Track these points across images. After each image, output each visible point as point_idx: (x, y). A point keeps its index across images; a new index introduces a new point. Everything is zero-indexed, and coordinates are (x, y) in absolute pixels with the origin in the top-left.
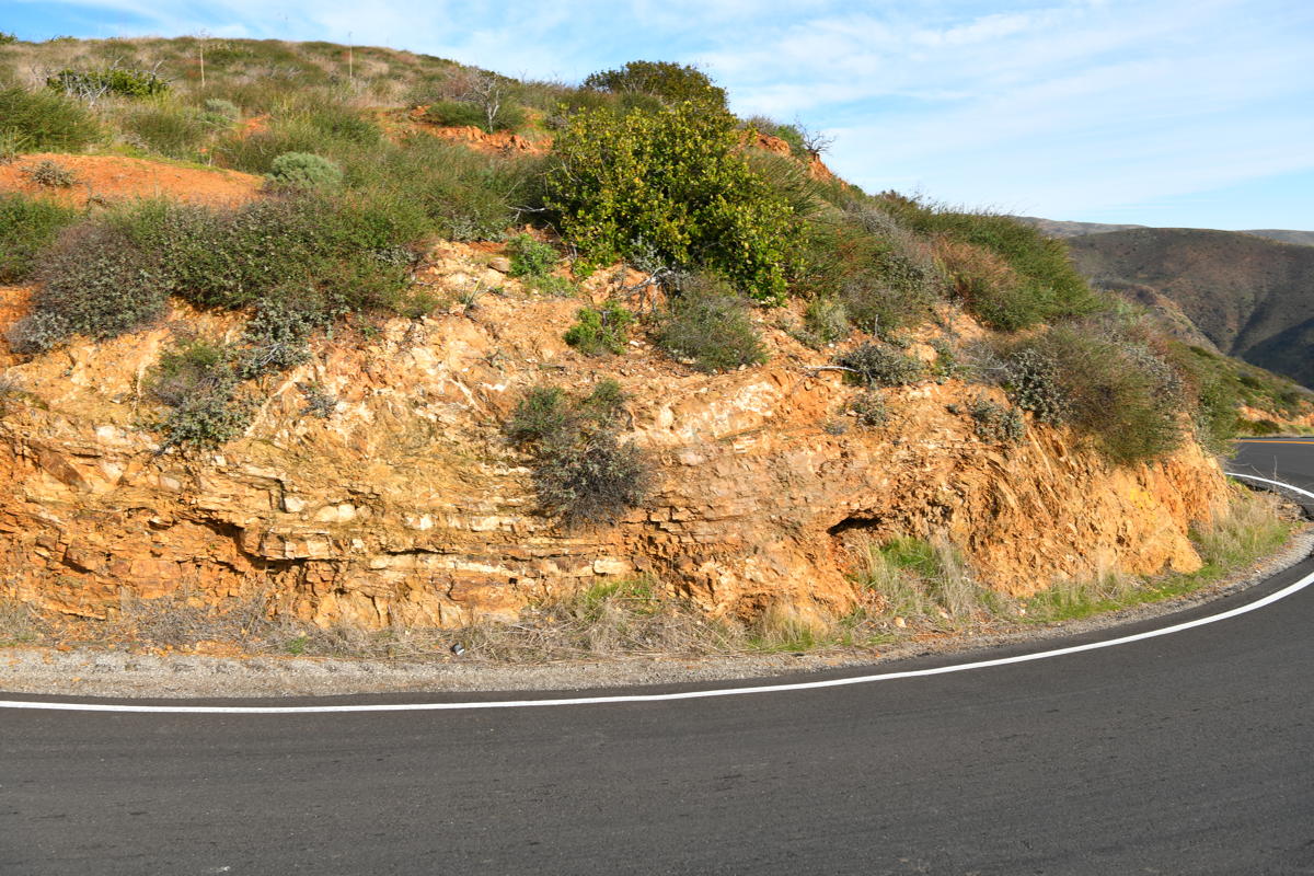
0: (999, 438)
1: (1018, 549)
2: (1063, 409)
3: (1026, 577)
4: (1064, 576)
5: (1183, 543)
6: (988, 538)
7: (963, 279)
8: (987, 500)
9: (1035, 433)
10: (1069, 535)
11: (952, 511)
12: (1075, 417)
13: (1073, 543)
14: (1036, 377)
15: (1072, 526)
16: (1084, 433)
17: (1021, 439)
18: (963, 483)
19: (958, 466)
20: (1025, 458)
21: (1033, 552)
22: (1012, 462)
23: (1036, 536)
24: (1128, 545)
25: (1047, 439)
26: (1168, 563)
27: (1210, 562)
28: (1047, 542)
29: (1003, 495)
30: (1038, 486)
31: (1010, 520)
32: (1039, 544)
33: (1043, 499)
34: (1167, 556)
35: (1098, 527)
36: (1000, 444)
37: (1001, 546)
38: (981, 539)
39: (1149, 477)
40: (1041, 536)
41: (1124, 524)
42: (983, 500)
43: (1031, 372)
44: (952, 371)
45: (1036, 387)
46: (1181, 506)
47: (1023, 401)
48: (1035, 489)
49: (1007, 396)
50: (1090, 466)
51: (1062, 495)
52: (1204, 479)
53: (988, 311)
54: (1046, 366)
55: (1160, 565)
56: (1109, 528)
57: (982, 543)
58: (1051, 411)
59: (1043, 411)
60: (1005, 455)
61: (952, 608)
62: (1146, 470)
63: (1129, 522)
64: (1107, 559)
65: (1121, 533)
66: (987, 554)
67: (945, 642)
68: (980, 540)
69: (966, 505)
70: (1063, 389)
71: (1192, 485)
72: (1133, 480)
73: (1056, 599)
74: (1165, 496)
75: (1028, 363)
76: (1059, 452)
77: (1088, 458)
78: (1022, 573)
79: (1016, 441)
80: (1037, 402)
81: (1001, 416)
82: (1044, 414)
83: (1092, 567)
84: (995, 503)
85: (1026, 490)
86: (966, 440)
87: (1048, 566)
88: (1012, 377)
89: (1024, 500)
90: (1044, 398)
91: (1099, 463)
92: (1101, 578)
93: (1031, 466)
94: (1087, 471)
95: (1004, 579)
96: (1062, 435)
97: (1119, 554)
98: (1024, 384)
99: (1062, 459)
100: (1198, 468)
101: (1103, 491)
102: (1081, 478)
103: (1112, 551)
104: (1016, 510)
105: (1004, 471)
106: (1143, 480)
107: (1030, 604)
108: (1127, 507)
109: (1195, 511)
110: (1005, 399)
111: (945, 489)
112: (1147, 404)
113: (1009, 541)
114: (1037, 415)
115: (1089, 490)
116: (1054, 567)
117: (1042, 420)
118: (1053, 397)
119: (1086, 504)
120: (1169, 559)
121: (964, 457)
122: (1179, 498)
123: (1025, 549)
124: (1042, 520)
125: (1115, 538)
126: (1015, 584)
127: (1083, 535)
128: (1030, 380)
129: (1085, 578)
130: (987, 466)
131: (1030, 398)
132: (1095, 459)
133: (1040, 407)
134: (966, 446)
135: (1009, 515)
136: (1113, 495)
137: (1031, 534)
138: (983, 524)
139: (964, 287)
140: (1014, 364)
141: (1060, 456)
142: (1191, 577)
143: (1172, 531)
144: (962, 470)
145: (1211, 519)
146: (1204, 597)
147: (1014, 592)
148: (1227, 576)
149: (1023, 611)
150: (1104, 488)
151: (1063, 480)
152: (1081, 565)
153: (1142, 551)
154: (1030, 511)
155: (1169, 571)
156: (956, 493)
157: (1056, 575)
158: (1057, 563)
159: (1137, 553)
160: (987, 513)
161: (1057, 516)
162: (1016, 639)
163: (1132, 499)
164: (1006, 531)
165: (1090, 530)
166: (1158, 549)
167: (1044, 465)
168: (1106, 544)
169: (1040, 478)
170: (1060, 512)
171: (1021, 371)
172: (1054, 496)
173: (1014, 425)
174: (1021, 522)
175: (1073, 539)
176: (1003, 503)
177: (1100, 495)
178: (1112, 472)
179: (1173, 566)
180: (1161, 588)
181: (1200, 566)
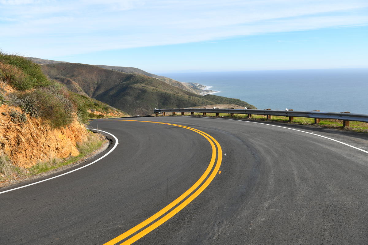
0: (19, 122)
1: (26, 154)
2: (38, 113)
3: (29, 162)
4: (40, 160)
5: (74, 148)
6: (17, 151)
7: (7, 75)
9: (31, 120)
11: (5, 144)
12: (42, 115)
13: (43, 151)
15: (42, 146)
16: (45, 119)
17: (26, 122)
18: (8, 136)
19: (6, 131)
20: (27, 128)
21: (31, 154)
22: (23, 129)
23: (32, 150)
24: (59, 150)
25: (34, 122)
26: (70, 154)
27: (81, 153)
28: (35, 151)
29: (21, 138)
30: (32, 135)
31: (23, 146)
32: (32, 152)
33: (33, 139)
34: (70, 152)
35: (50, 146)
36: (19, 124)
37: (21, 154)
38: (14, 152)
39: (65, 131)
40: (33, 150)
41: (57, 144)
42: (15, 140)
43: (29, 103)
44: (4, 102)
45: (30, 107)
46: (74, 138)
47: (27, 111)
48: (31, 136)
51: (39, 138)
52: (80, 131)
53: (16, 84)
54: (33, 100)
55: (68, 155)
56: (53, 146)
57: (15, 153)
58: (35, 114)
59: (33, 114)
60: (21, 127)
61: (5, 174)
62: (63, 129)
63: (59, 144)
64: (53, 154)
65: (57, 147)
66: (16, 156)
67: (3, 184)
69: (9, 142)
70: (38, 107)
71: (77, 132)
72: (60, 132)
73: (38, 167)
74: (69, 136)
75: (27, 100)
76: (38, 125)
77: (46, 126)
79: (24, 123)
80: (31, 111)
81: (20, 115)
82: (33, 115)
83: (49, 157)
84: (19, 141)
85: (28, 137)
86: (9, 123)
88: (23, 104)
89: (27, 139)
90: (33, 110)
91: (50, 128)
92: (51, 160)
93: (29, 130)
94: (46, 130)
95: (22, 163)
97: (56, 153)
98: (27, 106)
99: (39, 127)
100: (78, 128)
101: (51, 135)
102: (45, 132)
103: (54, 152)
104: (25, 143)
105: (21, 131)
106: (63, 132)
107: (30, 169)
108: (58, 139)
109: (77, 139)
110: (21, 110)
111: (2, 138)
112: (63, 111)
113: (23, 152)
114: (31, 115)
115: (47, 136)
116: (37, 158)
118: (35, 109)
119: (46, 139)
120: (70, 153)
121: (8, 128)
122: (73, 136)
123: (28, 154)
124: (33, 145)
125: (55, 148)
126: (25, 164)
127: (46, 148)
129: (47, 160)
130: (15, 130)
131: (29, 110)
132: (49, 127)
133: (32, 112)
134: (8, 125)
135: (23, 144)
136: (54, 137)
137: (30, 149)
138: (15, 148)
139: (8, 77)
140: (23, 100)
141: (38, 126)
142: (76, 157)
143: (71, 145)
144: (8, 132)
145: (82, 141)
146: (80, 162)
147: (25, 167)
148: (86, 156)
149: (28, 172)
151: (39, 133)
152: (45, 157)
153: (63, 151)
154: (29, 142)
155: (70, 156)
156: (6, 139)
157: (38, 160)
159: (61, 152)
160: (16, 144)
162: (26, 180)
163: (60, 137)
164: (22, 149)
165: (48, 147)
166: (67, 150)
167: (33, 129)
168: (53, 150)
169: (32, 133)
170: (39, 142)
171: (25, 102)
172: (36, 138)
173: (24, 118)
174: (27, 146)
175: (43, 150)
176: (21, 141)
177: (50, 137)
178: (54, 130)
179: (72, 155)
180: (68, 161)
181: (79, 154)
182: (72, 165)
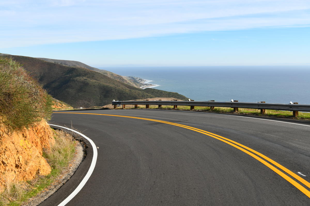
5: (43, 161)
24: (21, 168)
26: (38, 172)
27: (53, 167)
34: (37, 169)
35: (6, 163)
39: (27, 133)
41: (18, 158)
46: (39, 143)
52: (46, 130)
55: (35, 174)
56: (11, 162)
62: (26, 130)
63: (21, 157)
64: (11, 177)
65: (17, 163)
71: (43, 134)
72: (21, 136)
74: (34, 140)
83: (4, 183)
91: (6, 130)
97: (17, 173)
100: (44, 126)
103: (13, 172)
106: (25, 135)
108: (20, 149)
109: (44, 144)
122: (38, 140)
125: (14, 165)
132: (3, 128)
136: (12, 145)
142: (48, 177)
143: (39, 157)
146: (55, 186)
148: (61, 173)
150: (8, 142)
153: (27, 169)
155: (39, 176)
159: (25, 171)
163: (21, 145)
165: (2, 164)
166: (34, 166)
168: (10, 170)
177: (6, 145)
178: (11, 133)
179: (40, 173)
180: (37, 186)
181: (50, 170)
182: (45, 194)
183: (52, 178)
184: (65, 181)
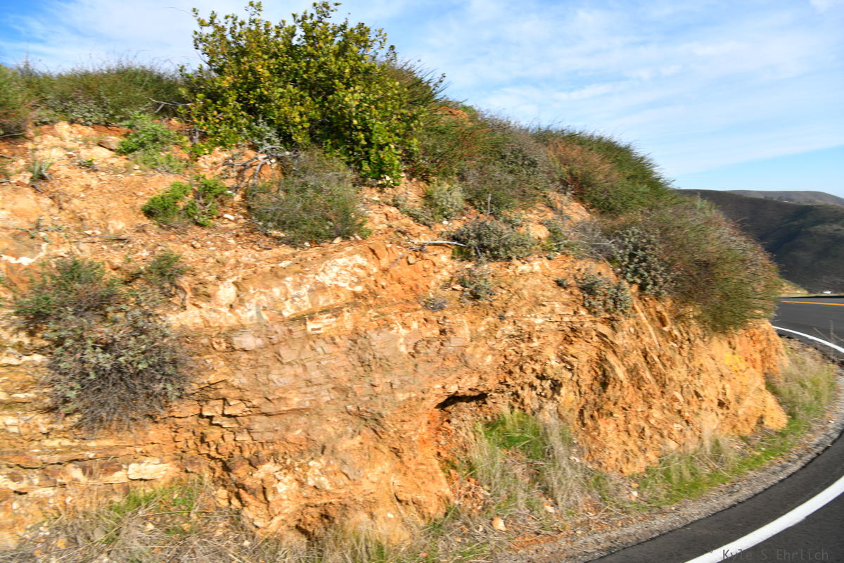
0: (607, 311)
1: (627, 422)
2: (666, 281)
3: (636, 450)
4: (672, 445)
5: (771, 400)
6: (598, 410)
7: (574, 173)
8: (596, 372)
9: (641, 304)
10: (676, 404)
11: (561, 385)
12: (676, 289)
13: (679, 412)
14: (640, 253)
15: (678, 395)
16: (684, 303)
17: (628, 311)
18: (572, 356)
19: (567, 340)
20: (632, 330)
21: (642, 423)
22: (620, 334)
23: (645, 408)
24: (728, 408)
25: (652, 310)
26: (760, 421)
27: (792, 415)
28: (656, 413)
29: (612, 367)
30: (645, 357)
31: (619, 393)
32: (648, 416)
33: (650, 369)
34: (759, 415)
35: (701, 393)
36: (608, 316)
37: (610, 419)
39: (736, 340)
40: (650, 407)
41: (724, 389)
42: (593, 373)
43: (636, 248)
44: (562, 247)
45: (640, 262)
47: (629, 275)
48: (643, 359)
49: (613, 270)
50: (691, 335)
51: (668, 364)
53: (595, 199)
54: (649, 242)
55: (754, 423)
56: (710, 393)
57: (592, 416)
58: (655, 284)
59: (648, 284)
60: (613, 327)
61: (559, 499)
62: (734, 334)
63: (727, 386)
64: (710, 423)
65: (721, 397)
66: (596, 428)
67: (550, 549)
68: (590, 414)
69: (575, 378)
70: (666, 263)
72: (726, 345)
73: (667, 475)
74: (748, 355)
75: (632, 240)
76: (663, 323)
77: (688, 327)
78: (631, 446)
79: (624, 312)
80: (642, 275)
81: (609, 289)
82: (649, 287)
83: (698, 433)
84: (604, 375)
85: (634, 361)
86: (575, 313)
87: (657, 437)
88: (618, 252)
89: (632, 371)
90: (649, 272)
91: (699, 331)
92: (707, 443)
93: (638, 337)
94: (689, 340)
95: (614, 457)
96: (664, 307)
97: (721, 417)
98: (629, 259)
99: (666, 329)
101: (703, 359)
102: (684, 346)
103: (714, 414)
104: (626, 383)
105: (612, 343)
106: (733, 343)
107: (641, 481)
108: (725, 371)
110: (612, 273)
111: (553, 363)
113: (618, 415)
114: (642, 288)
115: (691, 357)
116: (662, 436)
117: (646, 292)
118: (656, 270)
119: (690, 372)
120: (762, 417)
121: (573, 330)
122: (758, 356)
123: (634, 421)
124: (651, 391)
125: (716, 402)
126: (625, 460)
127: (689, 403)
128: (635, 256)
129: (692, 446)
130: (596, 339)
131: (635, 272)
132: (695, 328)
133: (644, 280)
134: (574, 319)
135: (618, 387)
136: (712, 361)
137: (640, 407)
138: (592, 397)
139: (574, 179)
140: (620, 241)
141: (664, 326)
142: (782, 434)
143: (761, 390)
144: (571, 343)
145: (779, 369)
147: (625, 470)
148: (810, 430)
149: (635, 494)
150: (704, 355)
151: (669, 348)
152: (689, 433)
153: (740, 412)
154: (638, 383)
155: (763, 430)
156: (565, 367)
157: (665, 444)
158: (665, 433)
159: (736, 415)
160: (597, 386)
161: (664, 386)
162: (629, 535)
163: (727, 363)
164: (615, 404)
165: (695, 397)
166: (753, 408)
167: (650, 336)
168: (709, 409)
169: (648, 350)
170: (668, 383)
171: (625, 247)
172: (661, 366)
173: (622, 298)
174: (630, 396)
175: (680, 408)
176: (611, 375)
177: (702, 361)
178: (710, 339)
179: (766, 423)
180: (760, 450)
181: (785, 421)
182: (779, 469)
183: (790, 438)
184: (821, 448)
